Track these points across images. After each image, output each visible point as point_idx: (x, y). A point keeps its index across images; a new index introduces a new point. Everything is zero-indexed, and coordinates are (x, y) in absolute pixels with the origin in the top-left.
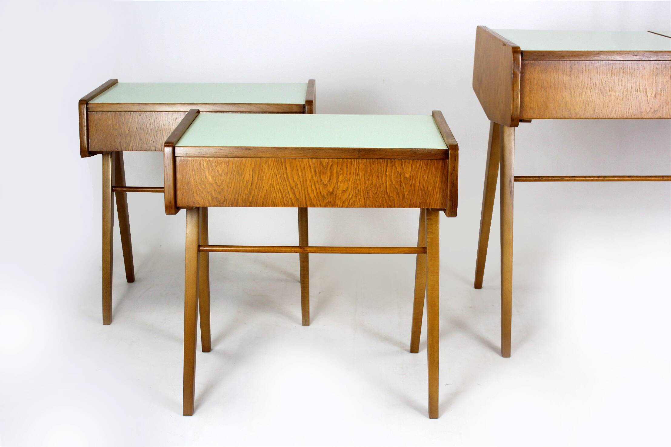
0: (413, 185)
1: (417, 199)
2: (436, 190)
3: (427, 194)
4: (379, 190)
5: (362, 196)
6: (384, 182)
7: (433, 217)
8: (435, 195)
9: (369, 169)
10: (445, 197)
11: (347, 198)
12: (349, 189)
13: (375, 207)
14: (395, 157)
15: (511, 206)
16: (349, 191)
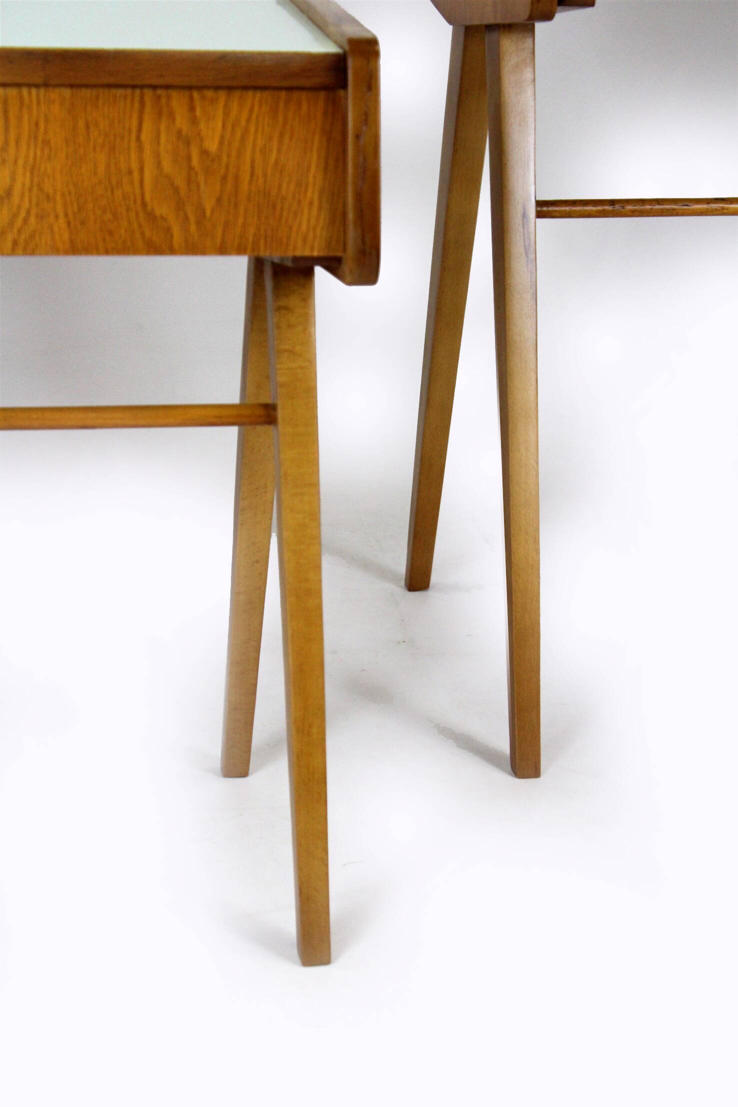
0: (230, 177)
1: (244, 225)
2: (309, 194)
3: (279, 206)
4: (118, 193)
5: (61, 215)
6: (135, 166)
7: (293, 301)
8: (306, 211)
9: (81, 123)
10: (337, 218)
11: (11, 224)
12: (16, 192)
13: (107, 252)
14: (169, 80)
15: (528, 296)
16: (16, 199)
